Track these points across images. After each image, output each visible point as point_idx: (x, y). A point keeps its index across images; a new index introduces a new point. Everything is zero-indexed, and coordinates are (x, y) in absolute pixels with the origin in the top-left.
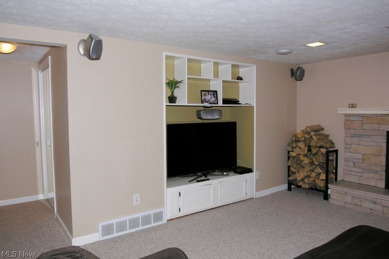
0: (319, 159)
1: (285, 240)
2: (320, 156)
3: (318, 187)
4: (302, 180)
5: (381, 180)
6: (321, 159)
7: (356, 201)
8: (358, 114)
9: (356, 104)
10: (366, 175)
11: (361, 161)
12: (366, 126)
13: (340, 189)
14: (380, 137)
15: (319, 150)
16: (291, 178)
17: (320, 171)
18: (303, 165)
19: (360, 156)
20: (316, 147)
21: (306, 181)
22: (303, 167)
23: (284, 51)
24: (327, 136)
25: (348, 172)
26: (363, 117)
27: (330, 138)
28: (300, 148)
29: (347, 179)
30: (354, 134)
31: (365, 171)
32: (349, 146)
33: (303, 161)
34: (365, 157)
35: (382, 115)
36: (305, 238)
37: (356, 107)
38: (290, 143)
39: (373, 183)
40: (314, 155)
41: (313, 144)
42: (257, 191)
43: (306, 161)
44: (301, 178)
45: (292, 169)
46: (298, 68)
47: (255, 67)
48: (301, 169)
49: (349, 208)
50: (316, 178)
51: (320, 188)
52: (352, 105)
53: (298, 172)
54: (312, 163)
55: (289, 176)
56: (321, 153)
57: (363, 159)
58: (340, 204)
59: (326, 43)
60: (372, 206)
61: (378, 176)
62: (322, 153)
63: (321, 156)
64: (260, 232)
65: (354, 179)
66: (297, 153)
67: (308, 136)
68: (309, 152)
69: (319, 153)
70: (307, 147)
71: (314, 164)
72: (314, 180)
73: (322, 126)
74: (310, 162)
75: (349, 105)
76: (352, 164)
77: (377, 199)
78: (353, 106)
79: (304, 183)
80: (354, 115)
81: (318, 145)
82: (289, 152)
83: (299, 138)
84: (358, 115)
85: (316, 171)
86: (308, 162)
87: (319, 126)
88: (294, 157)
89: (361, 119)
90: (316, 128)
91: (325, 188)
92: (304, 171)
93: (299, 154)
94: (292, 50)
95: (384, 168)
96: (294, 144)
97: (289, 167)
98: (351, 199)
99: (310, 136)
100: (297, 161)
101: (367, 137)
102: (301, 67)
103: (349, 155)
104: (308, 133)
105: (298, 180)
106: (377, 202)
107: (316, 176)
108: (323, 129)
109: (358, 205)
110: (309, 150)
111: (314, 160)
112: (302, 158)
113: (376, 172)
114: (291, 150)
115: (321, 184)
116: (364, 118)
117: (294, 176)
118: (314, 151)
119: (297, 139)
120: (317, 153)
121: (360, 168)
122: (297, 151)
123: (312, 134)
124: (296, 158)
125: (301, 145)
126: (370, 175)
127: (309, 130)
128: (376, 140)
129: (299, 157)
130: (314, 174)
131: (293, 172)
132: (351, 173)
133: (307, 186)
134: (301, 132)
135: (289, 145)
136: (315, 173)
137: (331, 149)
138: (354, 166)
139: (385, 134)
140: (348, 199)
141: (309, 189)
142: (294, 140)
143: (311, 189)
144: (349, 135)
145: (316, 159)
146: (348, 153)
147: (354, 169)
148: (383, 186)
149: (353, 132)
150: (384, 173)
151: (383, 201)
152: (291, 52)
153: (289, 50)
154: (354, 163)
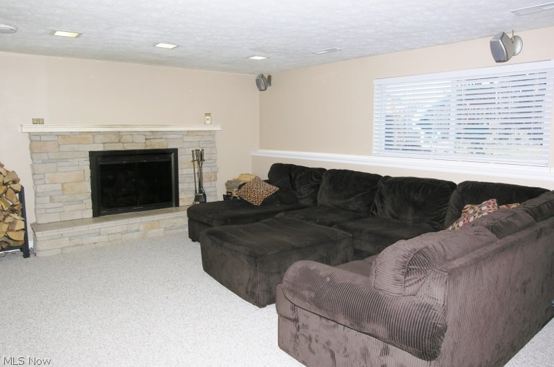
0: (12, 200)
2: (10, 195)
5: (87, 209)
6: (14, 199)
7: (76, 241)
9: (43, 119)
10: (68, 208)
11: (61, 192)
12: (63, 148)
13: (54, 233)
14: (82, 160)
15: (9, 188)
17: (16, 218)
19: (59, 187)
25: (43, 211)
26: (58, 136)
29: (42, 220)
30: (47, 158)
31: (66, 204)
32: (42, 176)
34: (65, 186)
35: (81, 133)
37: (43, 123)
39: (78, 216)
50: (9, 231)
51: (16, 244)
52: (37, 120)
56: (12, 192)
57: (63, 189)
58: (55, 253)
60: (97, 239)
61: (82, 206)
62: (14, 191)
65: (52, 218)
69: (10, 191)
71: (3, 211)
72: (6, 235)
75: (33, 119)
76: (48, 199)
77: (100, 229)
78: (38, 122)
80: (45, 134)
81: (5, 181)
84: (51, 133)
85: (8, 220)
89: (56, 138)
91: (24, 242)
95: (90, 195)
98: (68, 242)
101: (65, 160)
106: (101, 233)
107: (8, 227)
109: (79, 245)
111: (3, 204)
113: (81, 201)
115: (18, 237)
116: (60, 137)
118: (1, 190)
120: (5, 192)
121: (60, 202)
126: (74, 207)
128: (77, 163)
130: (4, 226)
132: (48, 211)
136: (6, 223)
138: (52, 200)
139: (88, 154)
140: (66, 242)
144: (41, 162)
145: (5, 203)
146: (42, 186)
147: (52, 205)
148: (91, 215)
149: (45, 156)
150: (91, 200)
151: (108, 229)
152: (15, 31)
153: (15, 27)
154: (51, 197)
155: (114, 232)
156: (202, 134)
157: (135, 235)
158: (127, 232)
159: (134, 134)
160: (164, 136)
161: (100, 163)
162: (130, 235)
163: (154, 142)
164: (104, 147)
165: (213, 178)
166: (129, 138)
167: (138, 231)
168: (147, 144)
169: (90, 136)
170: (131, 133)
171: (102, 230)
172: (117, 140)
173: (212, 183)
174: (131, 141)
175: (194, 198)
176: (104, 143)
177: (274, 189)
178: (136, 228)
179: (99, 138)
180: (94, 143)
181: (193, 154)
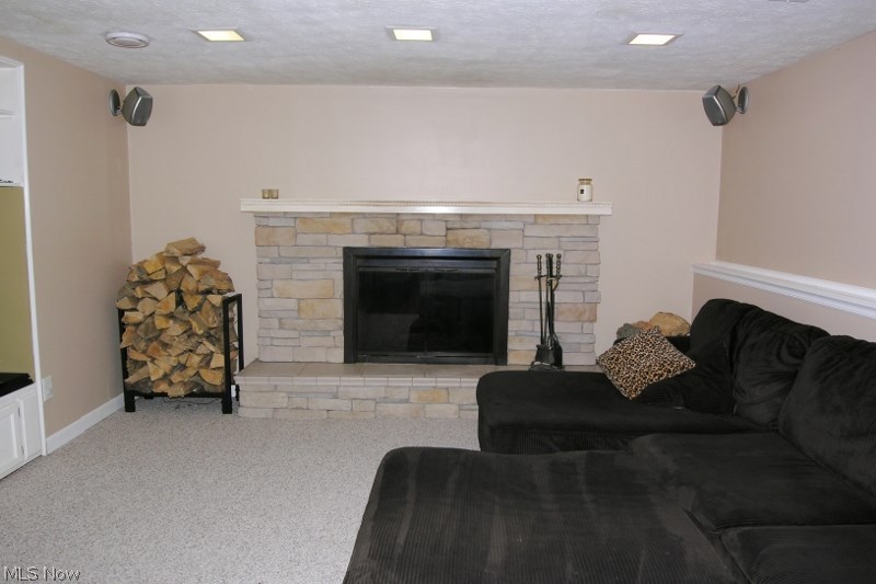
0: (207, 320)
1: (202, 541)
2: (207, 313)
3: (207, 388)
4: (166, 377)
5: (336, 347)
6: (211, 319)
7: (298, 401)
8: (285, 213)
9: (278, 190)
10: (306, 342)
11: (295, 314)
12: (302, 239)
13: (262, 383)
14: (331, 261)
15: (206, 299)
16: (131, 379)
17: (212, 348)
18: (167, 340)
19: (292, 304)
20: (198, 293)
21: (176, 378)
22: (166, 346)
23: (126, 36)
24: (215, 264)
25: (268, 341)
26: (295, 218)
27: (221, 269)
28: (155, 299)
29: (268, 357)
30: (276, 255)
31: (303, 334)
32: (268, 284)
33: (162, 330)
34: (303, 304)
35: (332, 214)
36: (244, 518)
37: (277, 198)
38: (124, 288)
39: (320, 356)
40: (193, 312)
41: (189, 284)
42: (49, 433)
43: (175, 329)
44: (161, 373)
45: (133, 355)
46: (136, 92)
47: (22, 67)
48: (163, 353)
49: (286, 420)
50: (201, 367)
51: (212, 390)
52: (270, 191)
53: (153, 360)
54: (189, 333)
55: (126, 375)
56: (210, 306)
57: (299, 310)
58: (263, 416)
59: (247, 38)
60: (331, 403)
61: (329, 341)
62: (213, 306)
63: (212, 314)
64: (124, 547)
65: (283, 355)
66: (148, 313)
67: (175, 268)
68: (180, 307)
69: (206, 306)
70: (173, 295)
71: (195, 334)
72: (198, 373)
73: (201, 240)
74: (185, 332)
75: (263, 191)
76: (275, 323)
77: (338, 387)
78: (270, 195)
79: (171, 383)
80: (276, 215)
81: (202, 288)
82: (121, 313)
83: (149, 275)
85: (201, 350)
86: (181, 331)
87: (193, 241)
88: (137, 325)
89: (291, 223)
90: (191, 246)
91: (224, 387)
92: (170, 355)
93: (152, 315)
94: (150, 39)
95: (341, 323)
96: (138, 289)
97: (124, 352)
98: (286, 399)
99: (179, 267)
100: (146, 333)
101: (305, 261)
102: (141, 90)
103: (268, 302)
104: (175, 259)
105: (153, 379)
106: (340, 394)
107: (201, 361)
108: (202, 249)
109: (302, 409)
110: (180, 302)
111: (194, 324)
112: (160, 323)
113: (327, 333)
114: (131, 307)
115: (214, 379)
116: (298, 220)
117: (141, 371)
118: (192, 303)
119: (145, 277)
120: (199, 308)
121: (294, 329)
122: (146, 306)
123: (185, 261)
124: (142, 327)
125: (158, 290)
126: (315, 340)
127: (177, 252)
128: (323, 267)
129: (153, 323)
130: (196, 360)
131: (136, 362)
132: (276, 342)
133: (181, 391)
134: (155, 258)
135: (121, 293)
136: (199, 355)
137: (230, 295)
138: (281, 327)
139: (340, 253)
140: (281, 400)
141: (186, 396)
142: (136, 279)
143: (191, 395)
144: (267, 260)
145: (198, 322)
146: (266, 300)
147: (282, 333)
148: (341, 359)
149: (274, 252)
150: (342, 333)
151: (351, 389)
152: (147, 44)
153: (145, 36)
154: (280, 319)
155: (361, 396)
156: (568, 221)
157: (401, 409)
158: (386, 400)
159: (425, 218)
160: (484, 225)
161: (361, 269)
162: (390, 408)
163: (461, 235)
164: (369, 240)
165: (586, 316)
166: (414, 226)
167: (407, 401)
168: (449, 238)
169: (346, 220)
170: (421, 218)
171: (341, 389)
172: (393, 229)
173: (585, 325)
174: (418, 231)
175: (534, 354)
176: (370, 234)
177: (685, 362)
178: (404, 395)
179: (361, 225)
180: (353, 233)
181: (539, 263)
